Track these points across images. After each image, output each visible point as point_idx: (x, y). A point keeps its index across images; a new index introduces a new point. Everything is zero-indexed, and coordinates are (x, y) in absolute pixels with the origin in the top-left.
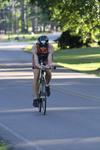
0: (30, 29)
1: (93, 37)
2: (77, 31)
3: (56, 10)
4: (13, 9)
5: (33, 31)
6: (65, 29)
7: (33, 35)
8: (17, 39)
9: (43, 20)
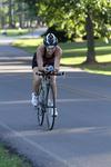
0: (18, 24)
1: (78, 32)
2: (63, 27)
5: (21, 26)
6: (51, 25)
7: (20, 30)
8: (5, 34)
9: (30, 16)
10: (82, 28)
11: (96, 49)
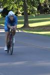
11: (29, 20)
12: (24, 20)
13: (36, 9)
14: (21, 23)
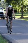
0: (5, 8)
3: (11, 4)
4: (2, 4)
10: (20, 9)
11: (24, 14)
12: (21, 14)
13: (27, 10)
14: (20, 16)
